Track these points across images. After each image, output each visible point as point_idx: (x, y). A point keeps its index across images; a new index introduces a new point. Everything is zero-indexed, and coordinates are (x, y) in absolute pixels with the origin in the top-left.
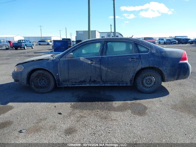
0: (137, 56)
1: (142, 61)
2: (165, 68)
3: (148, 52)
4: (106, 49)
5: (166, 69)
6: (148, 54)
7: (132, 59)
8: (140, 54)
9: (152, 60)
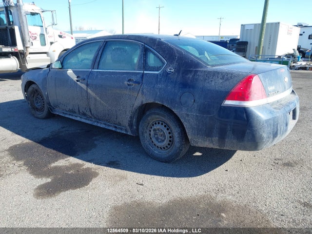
0: (139, 76)
1: (143, 89)
2: (184, 111)
3: (160, 70)
4: (100, 57)
5: (188, 115)
6: (157, 75)
7: (129, 80)
8: (145, 72)
9: (160, 89)
